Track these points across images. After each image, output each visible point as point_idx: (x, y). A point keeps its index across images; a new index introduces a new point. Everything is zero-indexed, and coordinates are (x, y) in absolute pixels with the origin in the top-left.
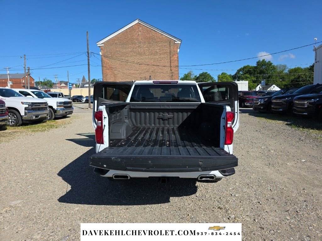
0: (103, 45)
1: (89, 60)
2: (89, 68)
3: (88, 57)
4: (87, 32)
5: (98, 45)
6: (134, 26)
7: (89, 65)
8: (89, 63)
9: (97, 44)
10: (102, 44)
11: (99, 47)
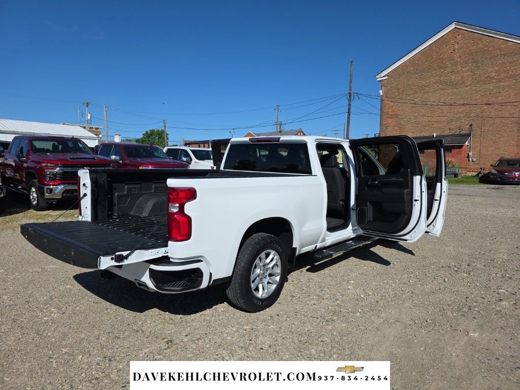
0: (386, 78)
1: (350, 105)
2: (349, 118)
3: (350, 100)
4: (352, 62)
5: (378, 80)
6: (446, 36)
7: (349, 113)
8: (349, 110)
9: (377, 77)
10: (384, 77)
11: (380, 81)
